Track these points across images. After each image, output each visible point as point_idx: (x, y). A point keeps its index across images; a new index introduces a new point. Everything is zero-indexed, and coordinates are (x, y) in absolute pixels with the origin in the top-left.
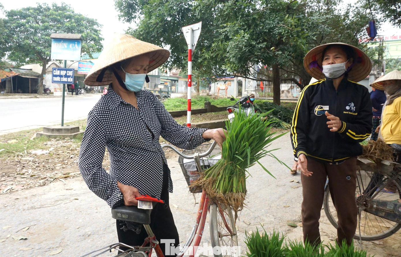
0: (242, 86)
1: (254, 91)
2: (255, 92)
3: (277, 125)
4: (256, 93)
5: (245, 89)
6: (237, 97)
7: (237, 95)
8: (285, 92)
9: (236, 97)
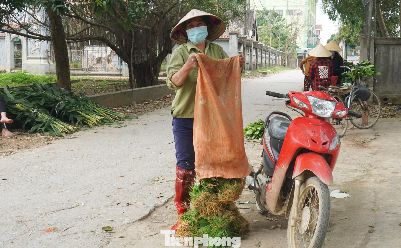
0: (21, 49)
1: (44, 59)
2: (47, 61)
3: (43, 129)
4: (49, 62)
5: (27, 55)
6: (13, 71)
7: (13, 67)
8: (103, 60)
9: (11, 70)
